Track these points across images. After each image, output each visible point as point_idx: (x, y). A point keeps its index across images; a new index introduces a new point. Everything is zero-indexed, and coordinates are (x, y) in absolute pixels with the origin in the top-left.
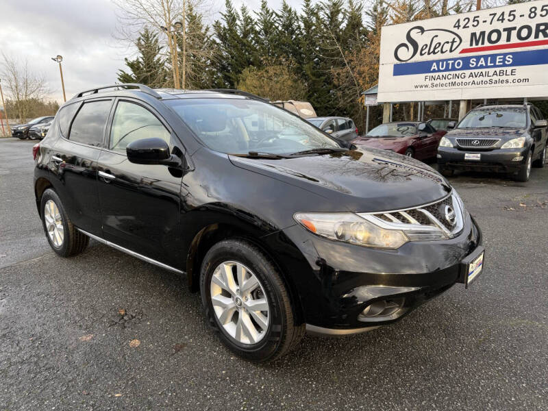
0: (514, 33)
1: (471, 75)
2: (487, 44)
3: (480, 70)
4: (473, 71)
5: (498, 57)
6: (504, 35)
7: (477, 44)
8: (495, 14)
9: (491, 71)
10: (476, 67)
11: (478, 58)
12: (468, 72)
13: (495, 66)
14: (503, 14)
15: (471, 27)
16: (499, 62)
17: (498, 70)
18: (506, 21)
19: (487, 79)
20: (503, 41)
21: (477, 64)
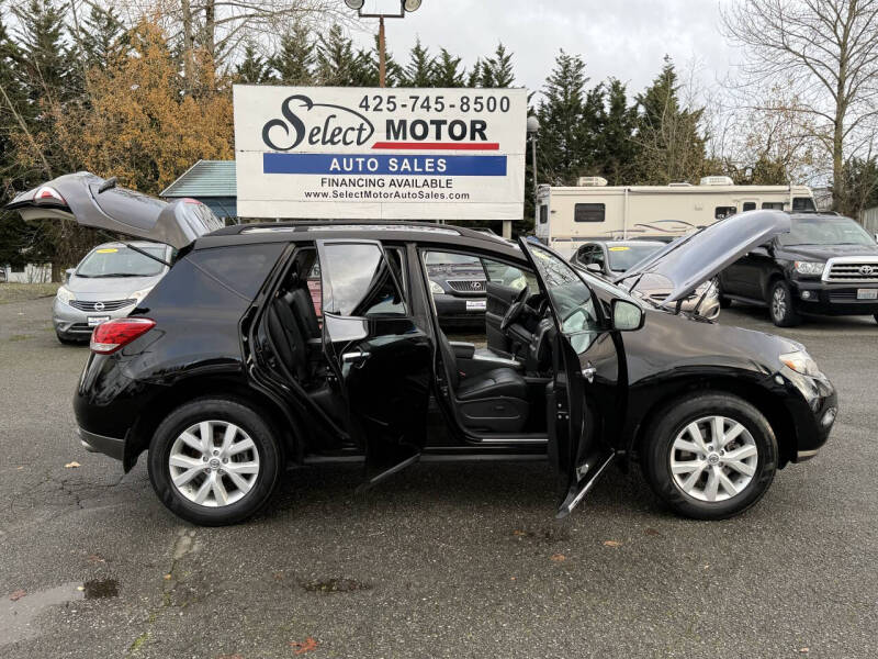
0: (445, 129)
1: (392, 183)
2: (410, 140)
3: (405, 177)
4: (395, 177)
5: (427, 161)
6: (432, 129)
7: (397, 137)
8: (417, 98)
9: (421, 179)
10: (398, 172)
11: (400, 159)
12: (387, 178)
13: (424, 173)
14: (427, 99)
15: (385, 110)
16: (429, 167)
17: (429, 178)
18: (432, 110)
19: (416, 190)
20: (431, 138)
21: (400, 167)
